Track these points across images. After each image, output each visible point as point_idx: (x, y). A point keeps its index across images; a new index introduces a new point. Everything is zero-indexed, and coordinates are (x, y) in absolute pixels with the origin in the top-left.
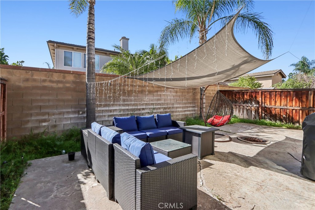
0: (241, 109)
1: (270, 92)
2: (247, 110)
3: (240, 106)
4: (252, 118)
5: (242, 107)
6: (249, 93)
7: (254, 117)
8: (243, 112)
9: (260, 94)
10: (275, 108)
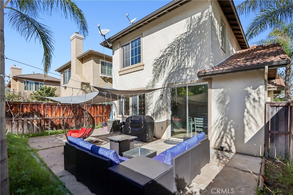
0: (19, 124)
1: (51, 105)
2: (28, 124)
3: (18, 120)
4: (34, 131)
5: (21, 121)
6: (29, 105)
7: (36, 130)
8: (23, 126)
9: (42, 106)
10: (56, 119)
